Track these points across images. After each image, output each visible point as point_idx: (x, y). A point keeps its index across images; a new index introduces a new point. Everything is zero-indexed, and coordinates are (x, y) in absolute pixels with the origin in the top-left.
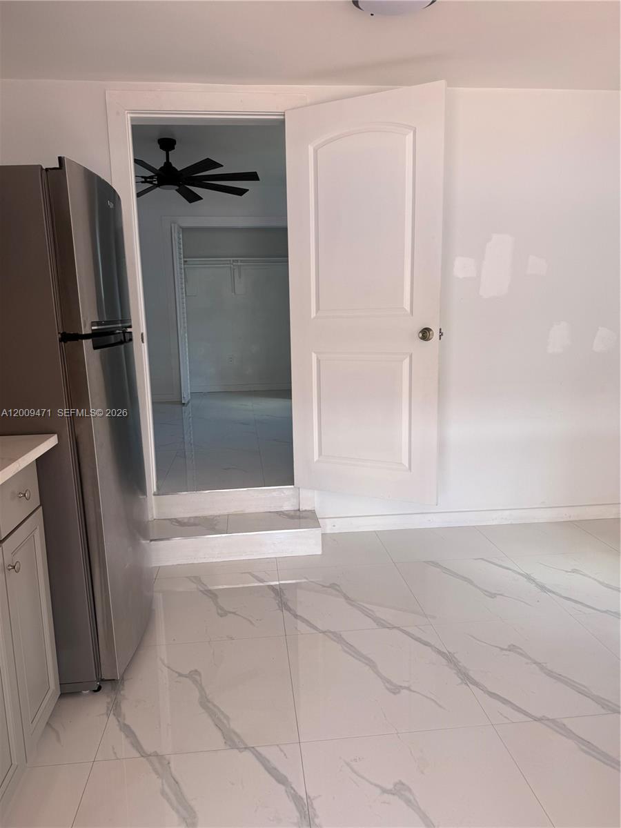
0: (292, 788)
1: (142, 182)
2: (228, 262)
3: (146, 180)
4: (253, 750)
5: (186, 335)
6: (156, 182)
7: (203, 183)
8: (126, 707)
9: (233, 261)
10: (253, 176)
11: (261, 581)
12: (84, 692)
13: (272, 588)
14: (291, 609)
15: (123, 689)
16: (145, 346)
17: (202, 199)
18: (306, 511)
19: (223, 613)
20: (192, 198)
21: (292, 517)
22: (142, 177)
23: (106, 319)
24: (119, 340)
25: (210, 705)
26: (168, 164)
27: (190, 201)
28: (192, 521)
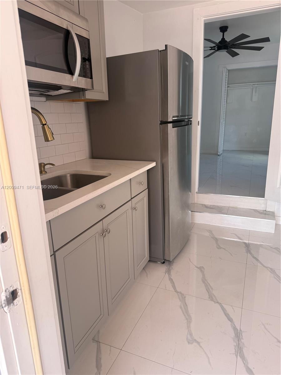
0: (234, 324)
1: (210, 50)
2: (250, 85)
3: (212, 48)
4: (220, 304)
5: (224, 122)
6: (216, 49)
7: (240, 47)
8: (173, 272)
9: (253, 85)
10: (267, 40)
11: (241, 239)
12: (158, 262)
13: (245, 243)
14: (252, 254)
15: (173, 266)
16: (199, 127)
17: (239, 54)
18: (269, 211)
19: (219, 248)
20: (234, 54)
21: (261, 213)
22: (210, 47)
23: (181, 115)
24: (186, 124)
25: (206, 282)
26: (223, 39)
27: (233, 56)
28: (211, 207)
